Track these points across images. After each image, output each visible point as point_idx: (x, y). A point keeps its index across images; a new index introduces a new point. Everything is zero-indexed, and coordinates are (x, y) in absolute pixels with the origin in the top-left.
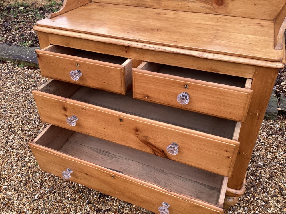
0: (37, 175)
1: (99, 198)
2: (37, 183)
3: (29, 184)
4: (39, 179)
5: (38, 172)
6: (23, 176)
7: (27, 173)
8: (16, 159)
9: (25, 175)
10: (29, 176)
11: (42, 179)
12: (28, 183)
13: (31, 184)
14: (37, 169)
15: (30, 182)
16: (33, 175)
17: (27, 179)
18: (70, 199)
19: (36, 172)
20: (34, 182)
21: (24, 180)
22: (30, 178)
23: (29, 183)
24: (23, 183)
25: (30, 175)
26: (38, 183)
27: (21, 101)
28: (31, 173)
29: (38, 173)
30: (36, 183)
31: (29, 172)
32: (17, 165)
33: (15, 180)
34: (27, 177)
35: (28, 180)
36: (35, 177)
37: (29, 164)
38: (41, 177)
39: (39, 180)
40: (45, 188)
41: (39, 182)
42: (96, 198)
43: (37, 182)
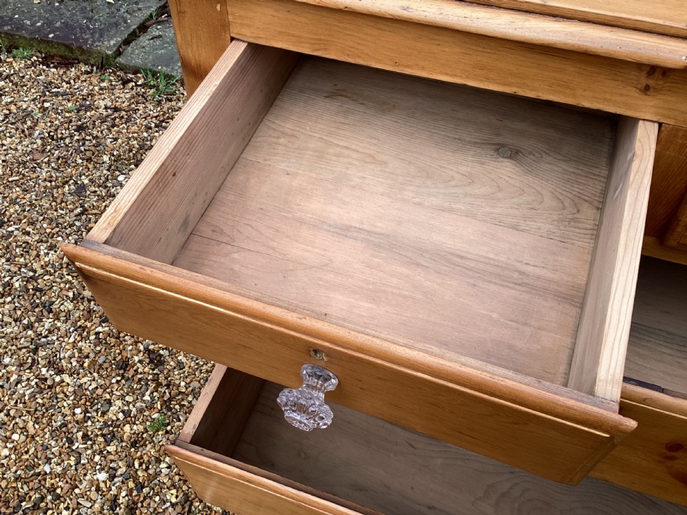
0: (163, 470)
2: (168, 504)
3: (142, 506)
4: (174, 486)
5: (162, 459)
6: (116, 480)
7: (128, 466)
8: (78, 411)
9: (121, 475)
10: (135, 479)
11: (185, 488)
12: (139, 505)
13: (151, 510)
14: (159, 451)
15: (145, 499)
16: (151, 472)
17: (132, 489)
19: (158, 461)
20: (157, 499)
21: (124, 494)
22: (143, 487)
23: (142, 502)
24: (122, 506)
25: (140, 473)
26: (173, 505)
27: (49, 184)
28: (141, 465)
29: (163, 465)
30: (165, 503)
31: (133, 464)
32: (86, 437)
33: (93, 495)
34: (131, 485)
35: (135, 493)
36: (156, 481)
37: (127, 428)
38: (177, 478)
39: (174, 491)
41: (174, 500)
43: (168, 497)
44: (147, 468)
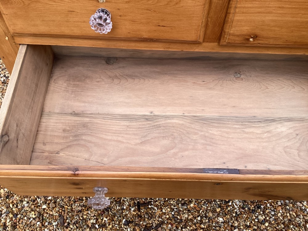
0: (25, 205)
1: (139, 209)
2: (32, 219)
3: (19, 224)
4: (32, 210)
5: (23, 200)
6: (3, 216)
7: (7, 208)
9: (5, 213)
10: (12, 212)
11: (38, 210)
12: (18, 223)
13: (24, 224)
14: (21, 197)
15: (19, 220)
16: (19, 207)
17: (12, 217)
18: (97, 226)
19: (22, 201)
20: (26, 218)
21: (8, 221)
22: (17, 215)
23: (18, 222)
24: (9, 226)
25: (14, 209)
26: (34, 219)
28: (13, 205)
29: (24, 203)
30: (30, 219)
31: (10, 206)
34: (11, 215)
35: (14, 219)
36: (23, 211)
38: (33, 206)
39: (33, 213)
40: (50, 223)
41: (34, 216)
42: (134, 211)
43: (31, 216)
44: (17, 206)
